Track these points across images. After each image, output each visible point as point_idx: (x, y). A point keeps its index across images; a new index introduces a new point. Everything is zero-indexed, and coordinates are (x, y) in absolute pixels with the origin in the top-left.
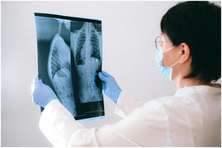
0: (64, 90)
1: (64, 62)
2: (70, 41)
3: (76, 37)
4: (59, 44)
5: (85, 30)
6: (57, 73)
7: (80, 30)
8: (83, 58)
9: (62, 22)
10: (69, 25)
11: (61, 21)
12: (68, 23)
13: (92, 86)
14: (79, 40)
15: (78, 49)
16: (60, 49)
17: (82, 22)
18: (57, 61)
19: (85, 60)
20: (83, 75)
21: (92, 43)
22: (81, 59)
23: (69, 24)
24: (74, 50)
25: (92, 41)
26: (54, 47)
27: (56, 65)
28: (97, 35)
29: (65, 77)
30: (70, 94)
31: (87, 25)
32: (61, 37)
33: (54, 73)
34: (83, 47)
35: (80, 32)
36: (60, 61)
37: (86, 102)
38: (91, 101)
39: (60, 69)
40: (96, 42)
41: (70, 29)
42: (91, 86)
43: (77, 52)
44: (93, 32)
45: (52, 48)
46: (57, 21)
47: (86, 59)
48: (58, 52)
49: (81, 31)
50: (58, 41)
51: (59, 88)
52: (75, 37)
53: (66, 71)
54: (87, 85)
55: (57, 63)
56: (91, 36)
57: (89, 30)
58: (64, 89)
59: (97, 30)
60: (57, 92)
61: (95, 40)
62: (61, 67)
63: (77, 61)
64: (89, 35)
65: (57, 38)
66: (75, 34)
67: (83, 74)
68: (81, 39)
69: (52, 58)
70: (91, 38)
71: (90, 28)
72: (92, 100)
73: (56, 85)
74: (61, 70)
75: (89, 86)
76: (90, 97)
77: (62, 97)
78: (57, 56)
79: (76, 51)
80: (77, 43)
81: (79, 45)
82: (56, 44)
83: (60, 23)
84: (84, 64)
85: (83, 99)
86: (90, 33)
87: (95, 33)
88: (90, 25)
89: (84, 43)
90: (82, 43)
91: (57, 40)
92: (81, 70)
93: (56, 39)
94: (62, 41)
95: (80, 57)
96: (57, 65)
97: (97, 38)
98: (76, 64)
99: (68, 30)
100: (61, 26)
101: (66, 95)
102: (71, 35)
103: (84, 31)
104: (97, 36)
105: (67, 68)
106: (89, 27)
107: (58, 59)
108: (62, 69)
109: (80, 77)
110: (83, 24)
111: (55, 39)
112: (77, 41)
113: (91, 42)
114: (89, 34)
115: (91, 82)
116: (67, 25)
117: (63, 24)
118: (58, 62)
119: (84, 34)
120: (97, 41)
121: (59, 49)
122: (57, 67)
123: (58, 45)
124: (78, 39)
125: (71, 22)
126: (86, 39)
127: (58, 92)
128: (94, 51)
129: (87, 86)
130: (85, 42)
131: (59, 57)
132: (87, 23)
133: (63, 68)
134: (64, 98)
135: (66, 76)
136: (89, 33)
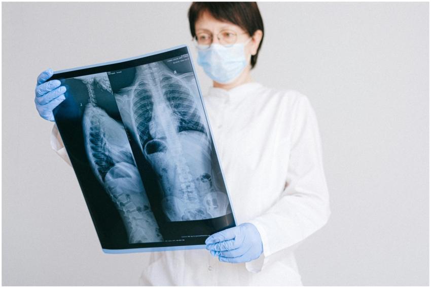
0: (129, 200)
1: (119, 152)
2: (119, 113)
3: (128, 101)
4: (99, 122)
5: (146, 82)
6: (109, 171)
7: (134, 85)
8: (159, 139)
9: (91, 80)
10: (108, 83)
11: (88, 78)
12: (104, 78)
13: (194, 190)
14: (139, 105)
15: (141, 124)
16: (104, 129)
17: (134, 68)
18: (103, 152)
19: (166, 142)
20: (166, 172)
21: (172, 103)
22: (156, 141)
23: (106, 81)
24: (133, 128)
25: (169, 99)
26: (91, 129)
27: (103, 158)
28: (180, 84)
29: (127, 178)
30: (142, 207)
31: (146, 71)
32: (98, 108)
33: (104, 173)
34: (152, 118)
35: (136, 90)
36: (109, 151)
37: (181, 220)
38: (191, 219)
39: (113, 165)
40: (181, 98)
41: (111, 89)
42: (189, 190)
43: (140, 130)
44: (167, 81)
45: (88, 131)
46: (81, 81)
47: (168, 140)
48: (102, 136)
49: (135, 87)
50: (94, 117)
51: (119, 196)
52: (127, 103)
53: (126, 167)
54: (180, 189)
55: (105, 155)
56: (164, 91)
57: (154, 80)
58: (130, 198)
59: (175, 72)
60: (116, 203)
61: (176, 95)
62: (114, 162)
63: (146, 146)
64: (159, 88)
65: (92, 111)
66: (125, 96)
67: (167, 169)
68: (143, 103)
69: (93, 148)
70: (166, 93)
71: (156, 74)
72: (195, 218)
73: (112, 191)
74: (115, 166)
75: (184, 191)
76: (189, 212)
77: (127, 212)
78: (102, 143)
79: (138, 128)
80: (135, 112)
81: (140, 116)
82: (92, 122)
83: (88, 83)
84: (166, 150)
85: (174, 215)
86: (159, 85)
87: (173, 82)
88: (154, 69)
89: (152, 109)
90: (147, 111)
91: (92, 115)
92: (160, 162)
93: (90, 114)
94: (103, 116)
95: (150, 138)
96: (105, 159)
97: (182, 90)
98: (145, 152)
99: (108, 92)
100: (92, 87)
101: (135, 208)
102: (117, 101)
103: (142, 84)
104: (180, 86)
105: (127, 162)
106: (152, 73)
107: (104, 147)
108: (117, 165)
109: (161, 177)
110: (135, 71)
111: (88, 113)
112: (135, 109)
113: (168, 103)
114: (157, 87)
115: (189, 182)
116: (103, 82)
117: (95, 83)
118: (107, 153)
119: (146, 91)
120: (183, 96)
121: (102, 130)
122: (107, 162)
123: (98, 124)
124: (135, 104)
125: (109, 76)
126: (153, 100)
127: (118, 203)
128: (181, 119)
129: (180, 192)
130: (154, 107)
131: (105, 144)
132: (145, 66)
133: (118, 162)
134: (130, 212)
135: (128, 176)
136: (156, 85)
